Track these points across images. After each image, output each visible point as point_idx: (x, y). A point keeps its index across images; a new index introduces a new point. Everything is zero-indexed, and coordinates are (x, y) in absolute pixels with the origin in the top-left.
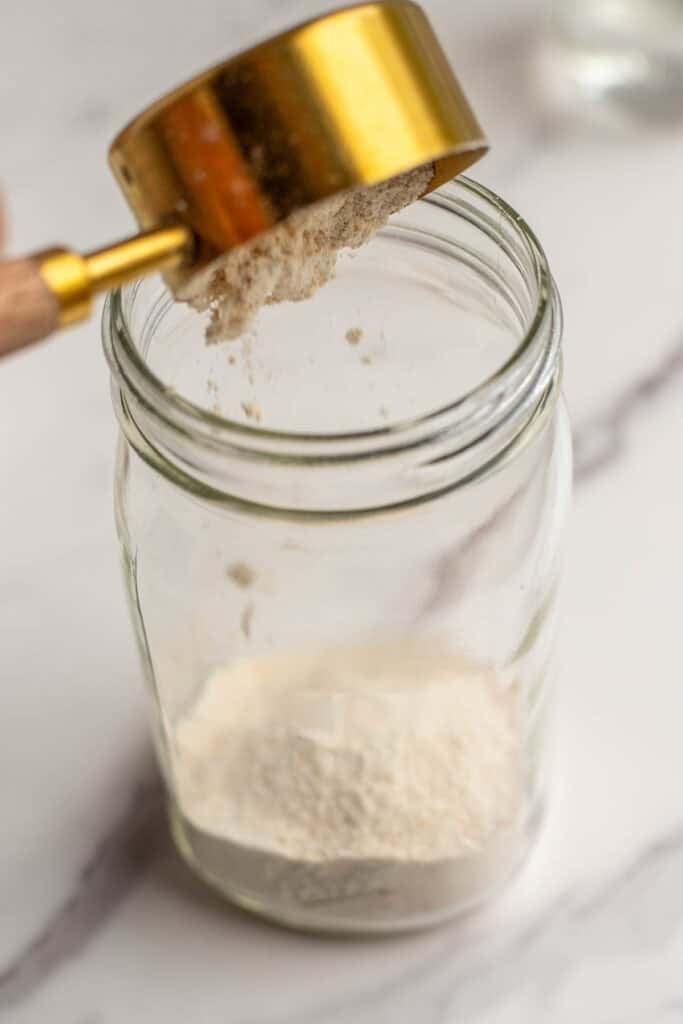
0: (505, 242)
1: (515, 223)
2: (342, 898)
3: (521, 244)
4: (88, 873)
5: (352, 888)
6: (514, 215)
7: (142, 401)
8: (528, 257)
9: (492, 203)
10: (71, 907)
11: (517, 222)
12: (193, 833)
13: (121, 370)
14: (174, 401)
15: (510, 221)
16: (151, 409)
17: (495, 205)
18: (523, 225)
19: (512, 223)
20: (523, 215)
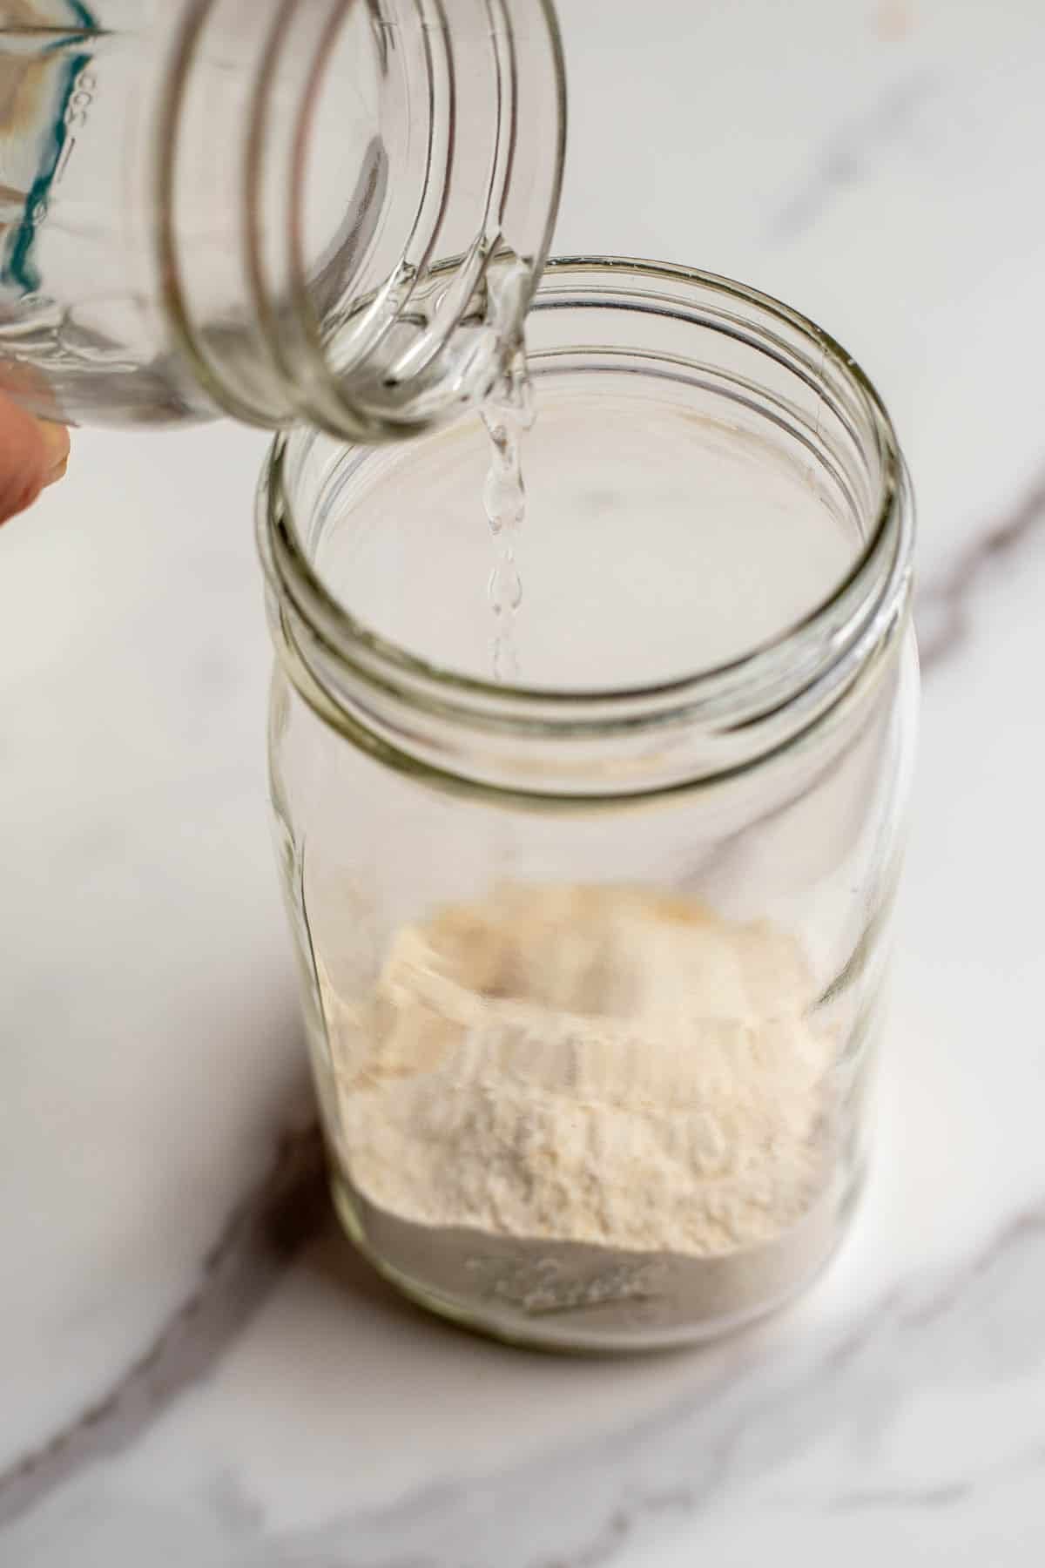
0: (828, 392)
1: (845, 369)
2: (582, 1305)
3: (854, 398)
4: (213, 1261)
5: (595, 1293)
6: (843, 355)
7: (318, 637)
8: (864, 416)
9: (811, 338)
10: (191, 1310)
11: (849, 366)
12: (366, 1210)
13: (286, 590)
14: (368, 640)
15: (839, 366)
16: (333, 651)
17: (815, 341)
18: (856, 371)
19: (841, 369)
20: (857, 357)
